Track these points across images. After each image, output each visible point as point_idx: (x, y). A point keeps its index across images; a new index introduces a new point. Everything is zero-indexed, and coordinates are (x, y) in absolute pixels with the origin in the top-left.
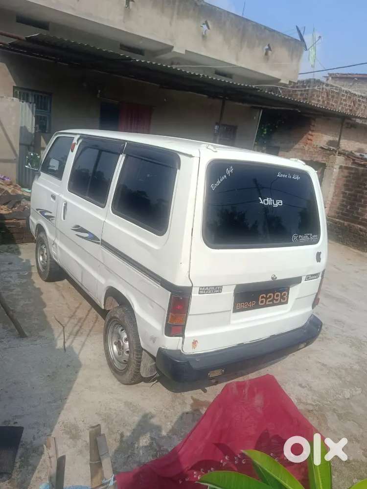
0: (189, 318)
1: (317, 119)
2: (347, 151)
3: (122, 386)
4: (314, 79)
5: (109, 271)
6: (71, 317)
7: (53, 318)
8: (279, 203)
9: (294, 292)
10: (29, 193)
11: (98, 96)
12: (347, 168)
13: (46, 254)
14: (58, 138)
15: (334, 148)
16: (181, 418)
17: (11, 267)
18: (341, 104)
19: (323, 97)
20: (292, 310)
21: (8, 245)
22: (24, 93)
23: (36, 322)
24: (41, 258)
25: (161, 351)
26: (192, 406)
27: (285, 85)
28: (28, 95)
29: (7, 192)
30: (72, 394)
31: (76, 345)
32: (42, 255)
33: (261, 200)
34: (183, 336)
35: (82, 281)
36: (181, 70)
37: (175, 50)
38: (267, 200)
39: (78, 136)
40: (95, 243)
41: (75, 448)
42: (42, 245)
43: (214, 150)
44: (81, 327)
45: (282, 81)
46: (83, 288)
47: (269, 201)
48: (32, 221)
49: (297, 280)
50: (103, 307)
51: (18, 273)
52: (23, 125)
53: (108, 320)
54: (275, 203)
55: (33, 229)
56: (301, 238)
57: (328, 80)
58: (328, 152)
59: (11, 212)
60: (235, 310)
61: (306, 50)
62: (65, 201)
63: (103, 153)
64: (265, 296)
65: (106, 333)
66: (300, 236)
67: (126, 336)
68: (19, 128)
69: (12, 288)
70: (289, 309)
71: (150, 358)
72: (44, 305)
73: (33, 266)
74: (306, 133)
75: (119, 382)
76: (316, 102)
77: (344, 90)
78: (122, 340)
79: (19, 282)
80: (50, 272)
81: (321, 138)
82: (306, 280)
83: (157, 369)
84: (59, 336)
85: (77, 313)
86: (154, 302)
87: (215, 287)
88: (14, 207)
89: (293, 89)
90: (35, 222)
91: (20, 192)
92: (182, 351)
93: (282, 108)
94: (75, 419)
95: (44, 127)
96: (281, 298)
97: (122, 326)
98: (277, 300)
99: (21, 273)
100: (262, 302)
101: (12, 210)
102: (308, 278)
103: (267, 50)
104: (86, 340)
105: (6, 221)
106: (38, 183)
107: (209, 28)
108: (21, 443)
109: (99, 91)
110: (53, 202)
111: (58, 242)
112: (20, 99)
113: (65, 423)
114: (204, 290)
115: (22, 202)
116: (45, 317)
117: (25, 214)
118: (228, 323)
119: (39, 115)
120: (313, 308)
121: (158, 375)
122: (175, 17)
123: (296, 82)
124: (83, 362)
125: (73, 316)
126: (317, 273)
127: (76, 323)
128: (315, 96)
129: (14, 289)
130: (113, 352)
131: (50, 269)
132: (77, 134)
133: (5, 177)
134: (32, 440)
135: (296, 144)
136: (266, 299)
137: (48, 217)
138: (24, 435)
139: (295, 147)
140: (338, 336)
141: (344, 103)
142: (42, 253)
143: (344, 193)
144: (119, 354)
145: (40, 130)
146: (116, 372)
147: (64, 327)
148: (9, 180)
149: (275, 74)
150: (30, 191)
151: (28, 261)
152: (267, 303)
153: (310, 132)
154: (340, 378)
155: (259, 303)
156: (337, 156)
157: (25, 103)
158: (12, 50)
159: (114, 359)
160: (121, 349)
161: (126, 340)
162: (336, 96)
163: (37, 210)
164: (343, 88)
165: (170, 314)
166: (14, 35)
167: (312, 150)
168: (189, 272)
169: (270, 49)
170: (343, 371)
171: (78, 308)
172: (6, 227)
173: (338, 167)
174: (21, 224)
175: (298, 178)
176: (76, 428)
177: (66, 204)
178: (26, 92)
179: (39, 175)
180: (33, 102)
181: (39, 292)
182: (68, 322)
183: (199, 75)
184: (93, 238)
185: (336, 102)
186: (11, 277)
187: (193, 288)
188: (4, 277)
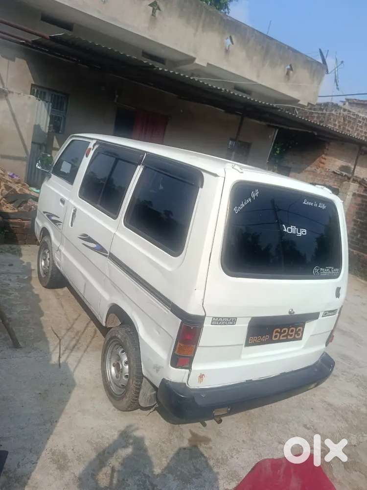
0: (198, 349)
1: (331, 143)
2: (359, 178)
3: (117, 411)
4: (332, 103)
5: (115, 288)
6: (68, 330)
7: (50, 328)
8: (303, 232)
9: (310, 328)
10: (38, 193)
11: (115, 101)
12: (360, 196)
13: (49, 259)
14: (73, 141)
15: (346, 174)
16: (178, 454)
17: (11, 269)
18: (357, 130)
19: (339, 122)
20: (306, 347)
21: (11, 245)
22: (41, 92)
23: (32, 331)
24: (43, 263)
25: (164, 382)
26: (190, 440)
27: (303, 106)
28: (45, 93)
29: (14, 190)
30: (63, 416)
31: (72, 361)
32: (45, 260)
33: (285, 228)
34: (190, 368)
35: (84, 292)
36: (203, 83)
37: (197, 61)
38: (291, 228)
39: (94, 142)
40: (103, 255)
41: (62, 481)
42: (45, 249)
43: (241, 171)
44: (78, 341)
45: (300, 103)
46: (85, 301)
47: (293, 229)
48: (37, 223)
49: (314, 316)
50: (104, 324)
51: (18, 276)
52: (37, 124)
53: (108, 339)
54: (299, 232)
55: (38, 232)
56: (322, 271)
57: (344, 104)
58: (340, 177)
59: (16, 211)
60: (248, 344)
61: (328, 73)
62: (74, 207)
63: (120, 161)
64: (279, 331)
65: (105, 353)
66: (321, 269)
67: (125, 359)
68: (33, 127)
69: (11, 292)
70: (302, 346)
71: (151, 386)
72: (42, 314)
73: (34, 270)
74: (319, 156)
75: (113, 407)
76: (333, 127)
77: (361, 117)
78: (122, 363)
79: (18, 286)
80: (51, 278)
81: (334, 163)
82: (323, 317)
83: (157, 399)
84: (54, 350)
85: (75, 326)
86: (161, 327)
87: (229, 318)
88: (20, 206)
89: (310, 111)
90: (41, 225)
91: (27, 192)
92: (187, 385)
93: (300, 130)
94: (64, 446)
95: (58, 127)
96: (295, 334)
97: (122, 347)
98: (291, 335)
99: (21, 276)
100: (276, 336)
101: (18, 210)
102: (326, 314)
103: (289, 70)
104: (82, 356)
105: (11, 220)
106: (47, 185)
107: (233, 44)
108: (4, 470)
109: (117, 96)
110: (61, 206)
111: (63, 250)
112: (37, 96)
113: (53, 451)
114: (217, 321)
115: (29, 202)
116: (42, 327)
117: (32, 214)
118: (238, 357)
119: (54, 115)
120: (326, 345)
121: (157, 405)
122: (200, 29)
123: (315, 104)
124: (77, 381)
125: (70, 328)
126: (334, 309)
127: (73, 336)
128: (332, 119)
129: (11, 294)
130: (111, 374)
131: (52, 275)
132: (93, 139)
133: (14, 174)
134: (16, 467)
135: (308, 166)
136: (281, 333)
137: (55, 222)
138: (7, 461)
139: (307, 169)
140: (345, 373)
141: (360, 129)
142: (45, 258)
143: (355, 221)
144: (117, 377)
145: (54, 130)
146: (111, 395)
147: (60, 340)
148: (17, 178)
149: (294, 94)
150: (38, 191)
151: (29, 264)
152: (281, 338)
153: (323, 156)
154: (346, 421)
155: (273, 337)
156: (350, 183)
157: (41, 101)
158: (34, 48)
159: (111, 381)
160: (120, 372)
161: (126, 363)
162: (352, 121)
163: (44, 212)
164: (360, 115)
165: (179, 343)
166: (38, 32)
167: (324, 173)
168: (203, 299)
169: (291, 69)
170: (350, 413)
171: (76, 319)
172: (9, 227)
173: (352, 193)
174: (26, 225)
175: (324, 207)
176: (64, 457)
177: (75, 211)
178: (45, 90)
179: (50, 177)
180: (50, 101)
181: (37, 298)
182: (65, 334)
183: (221, 90)
184: (101, 250)
185: (352, 128)
186: (10, 280)
187: (206, 318)
188: (4, 280)
